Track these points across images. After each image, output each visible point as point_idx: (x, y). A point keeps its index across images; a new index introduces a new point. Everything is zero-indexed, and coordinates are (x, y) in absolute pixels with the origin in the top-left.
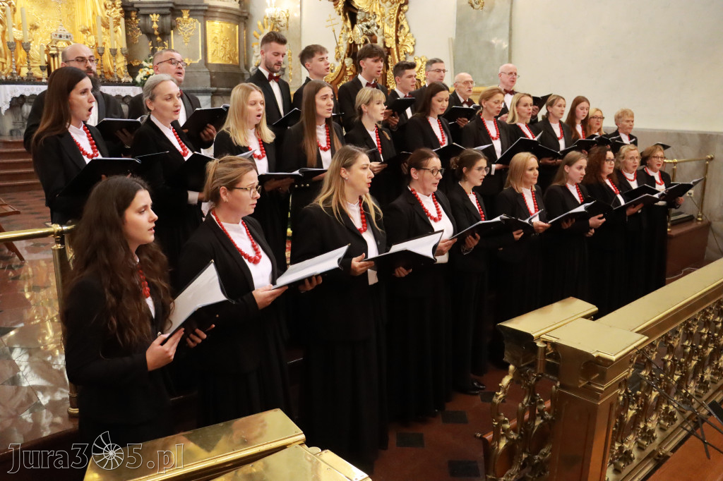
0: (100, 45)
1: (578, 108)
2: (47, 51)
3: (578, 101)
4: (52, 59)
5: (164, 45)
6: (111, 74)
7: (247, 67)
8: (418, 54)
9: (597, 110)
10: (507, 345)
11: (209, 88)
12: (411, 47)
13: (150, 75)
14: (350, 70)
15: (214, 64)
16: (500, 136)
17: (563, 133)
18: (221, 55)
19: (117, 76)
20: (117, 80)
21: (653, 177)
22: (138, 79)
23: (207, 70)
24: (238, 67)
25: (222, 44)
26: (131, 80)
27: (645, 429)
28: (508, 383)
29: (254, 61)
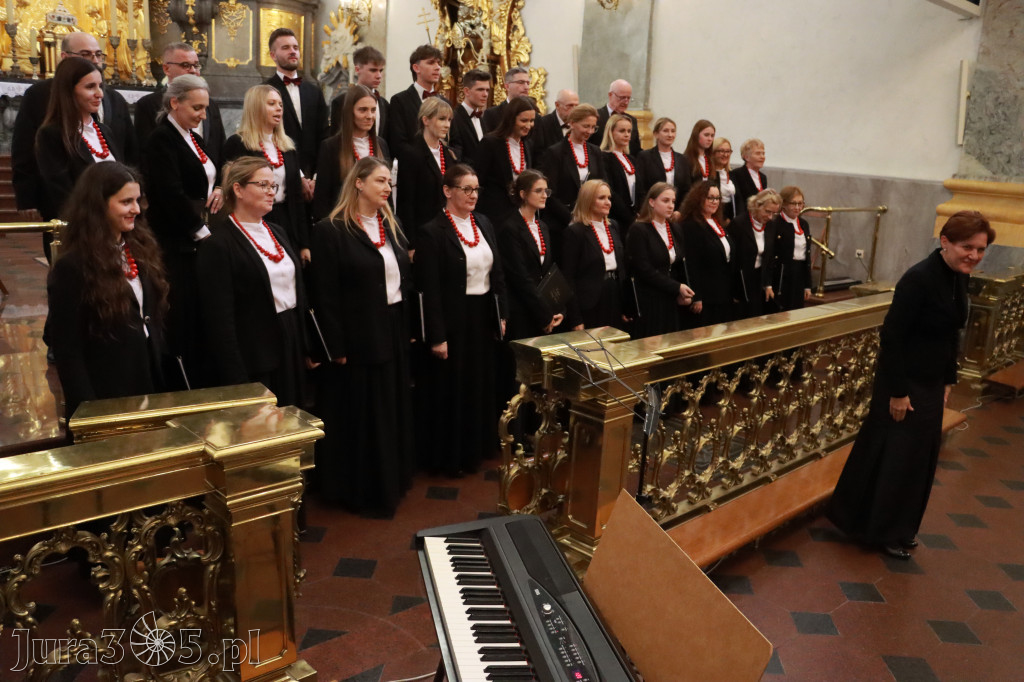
0: (114, 34)
1: (702, 134)
2: (40, 38)
3: (701, 126)
4: (47, 49)
5: (202, 38)
6: (128, 75)
7: (314, 73)
8: (534, 65)
9: (725, 141)
10: (518, 362)
12: (526, 56)
14: (448, 83)
15: (268, 68)
16: (589, 164)
17: (674, 164)
19: (136, 77)
20: (136, 82)
21: (791, 225)
23: (259, 75)
26: (155, 83)
27: (694, 480)
28: (518, 402)
29: (324, 67)
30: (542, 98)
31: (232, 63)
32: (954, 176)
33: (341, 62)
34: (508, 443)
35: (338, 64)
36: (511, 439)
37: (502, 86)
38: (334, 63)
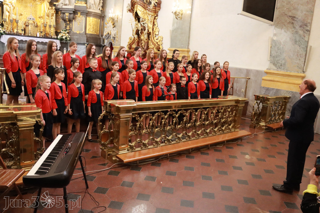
0: (45, 23)
2: (25, 24)
4: (26, 27)
5: (70, 25)
6: (49, 34)
7: (102, 36)
8: (160, 35)
11: (86, 42)
12: (158, 32)
13: (63, 36)
14: (137, 40)
15: (88, 34)
18: (92, 30)
19: (51, 35)
20: (50, 37)
22: (59, 37)
23: (86, 36)
24: (99, 35)
25: (92, 26)
26: (56, 37)
27: (154, 140)
28: (103, 115)
29: (105, 34)
30: (161, 44)
31: (78, 32)
32: (267, 69)
33: (109, 33)
34: (100, 124)
35: (108, 33)
36: (101, 123)
37: (151, 41)
38: (107, 33)
